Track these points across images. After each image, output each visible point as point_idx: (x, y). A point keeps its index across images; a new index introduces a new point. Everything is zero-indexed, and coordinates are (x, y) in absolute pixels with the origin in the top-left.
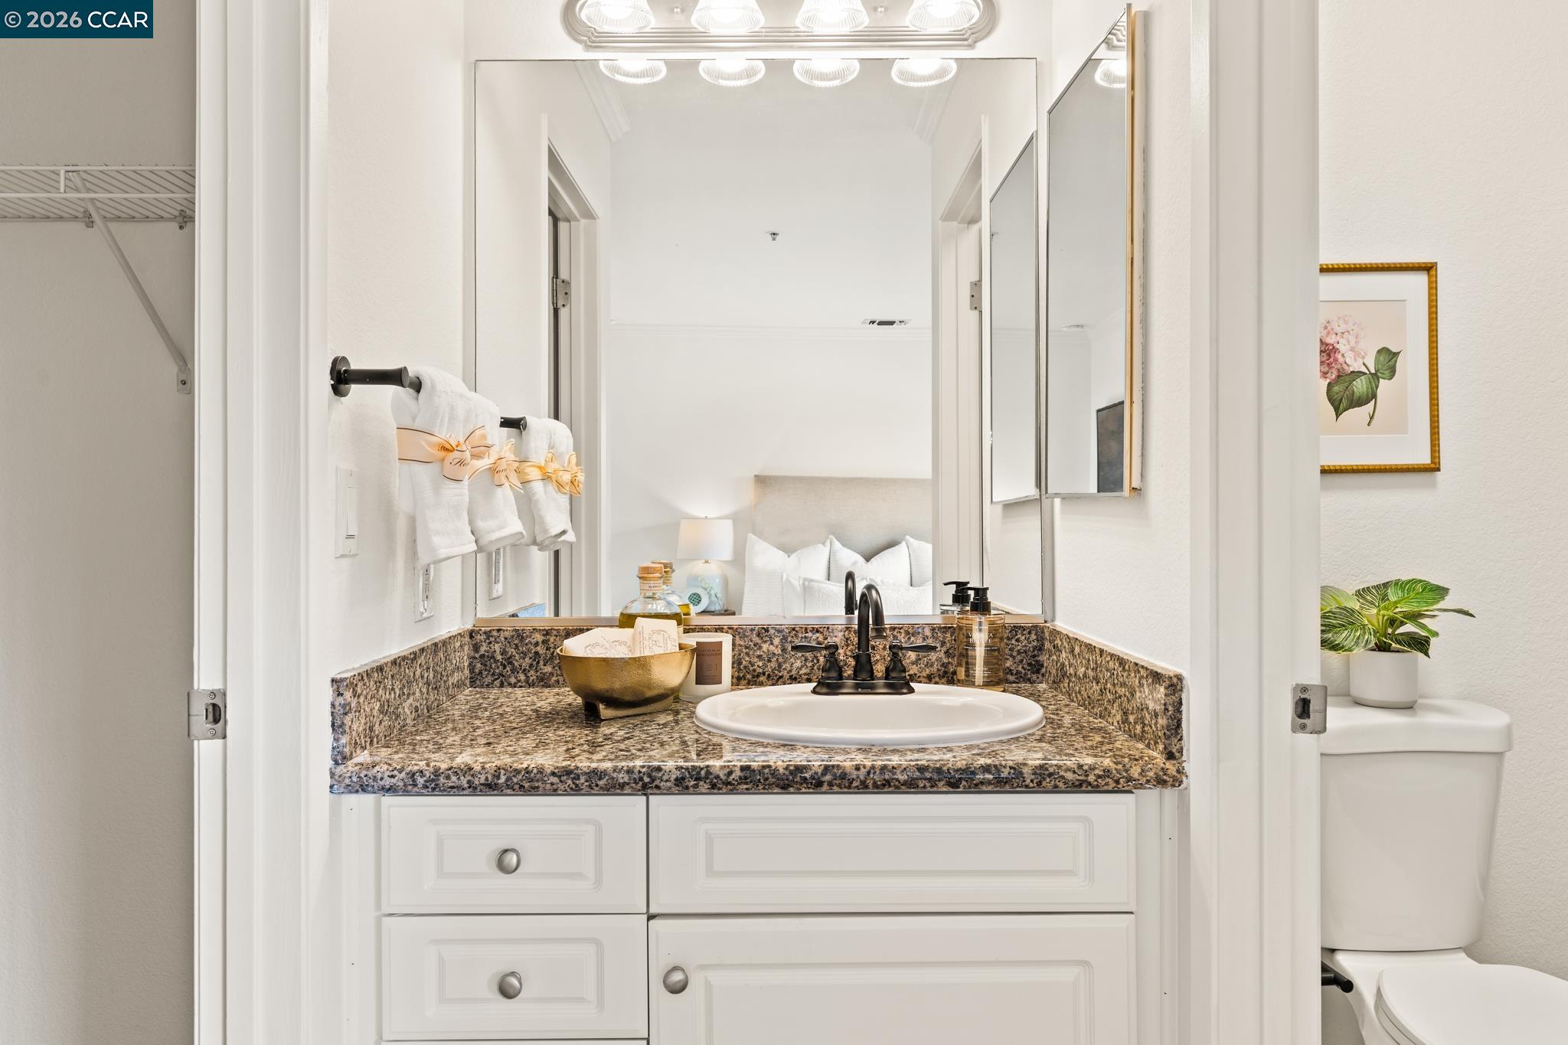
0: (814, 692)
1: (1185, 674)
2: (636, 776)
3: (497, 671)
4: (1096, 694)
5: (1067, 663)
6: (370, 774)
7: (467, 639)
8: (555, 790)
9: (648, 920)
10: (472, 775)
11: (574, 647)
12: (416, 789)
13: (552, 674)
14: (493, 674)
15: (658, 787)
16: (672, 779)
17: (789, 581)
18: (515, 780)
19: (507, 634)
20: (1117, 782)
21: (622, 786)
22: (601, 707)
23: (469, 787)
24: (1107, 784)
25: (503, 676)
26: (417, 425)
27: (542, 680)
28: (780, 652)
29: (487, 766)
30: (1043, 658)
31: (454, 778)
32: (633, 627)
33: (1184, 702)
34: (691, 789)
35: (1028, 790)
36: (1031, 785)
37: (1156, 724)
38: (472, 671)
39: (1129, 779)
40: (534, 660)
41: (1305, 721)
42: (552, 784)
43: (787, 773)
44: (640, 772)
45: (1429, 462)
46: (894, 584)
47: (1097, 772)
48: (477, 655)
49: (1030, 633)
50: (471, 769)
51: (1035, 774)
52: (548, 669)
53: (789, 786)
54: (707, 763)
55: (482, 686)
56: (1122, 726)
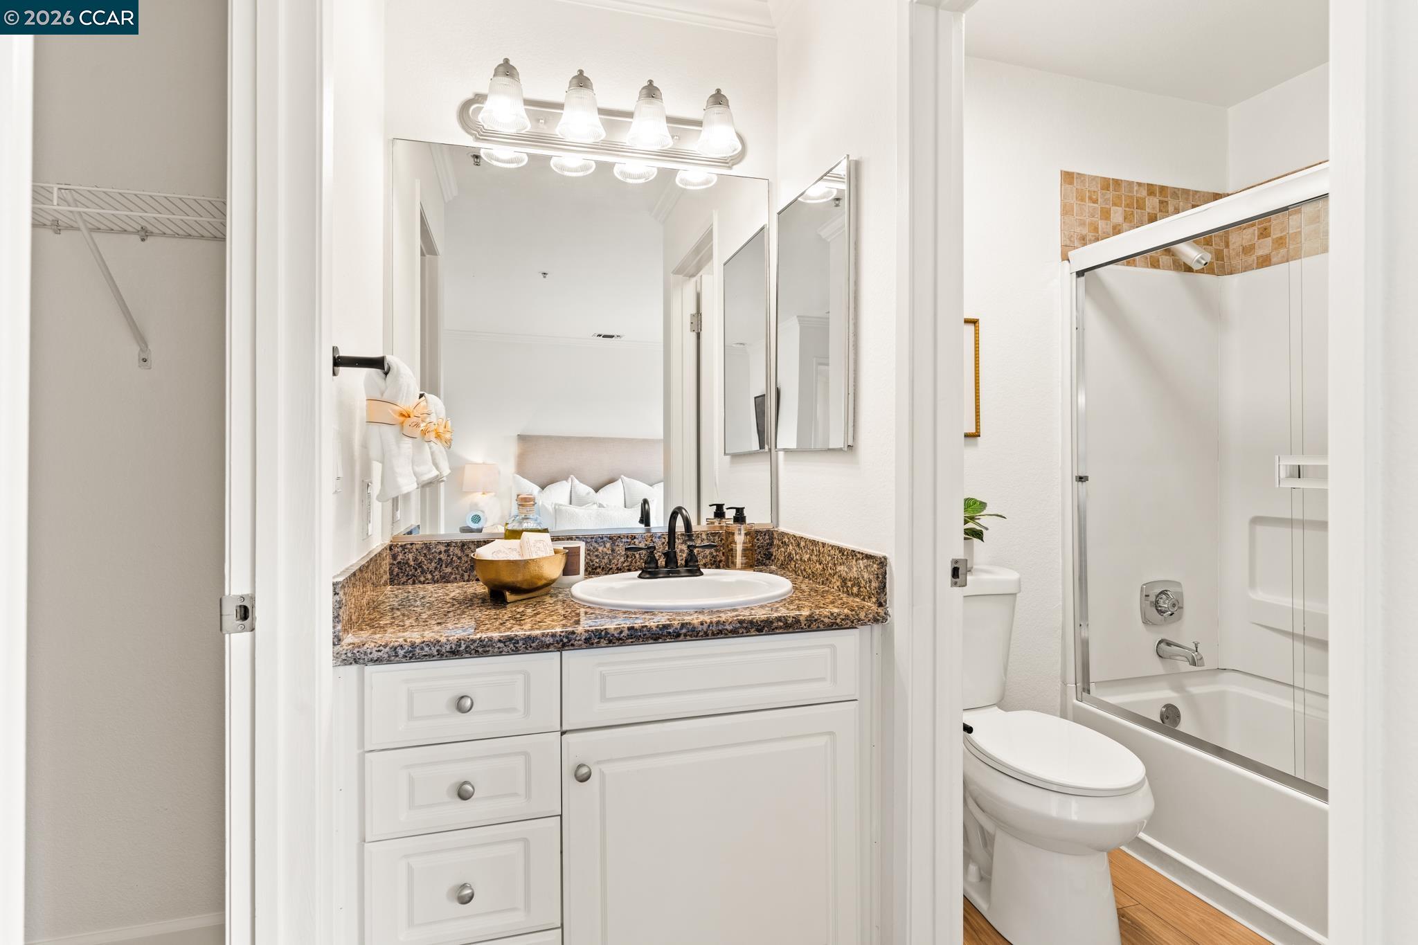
0: (640, 577)
1: (887, 555)
2: (558, 639)
3: (411, 573)
4: (819, 571)
5: (793, 552)
6: (361, 650)
7: (388, 551)
8: (501, 652)
9: (561, 735)
10: (440, 646)
11: (484, 553)
12: (397, 659)
13: (451, 573)
14: (407, 576)
15: (573, 645)
16: (583, 639)
17: (544, 506)
18: (472, 647)
19: (418, 546)
20: (852, 622)
21: (548, 646)
22: (507, 593)
23: (438, 655)
24: (847, 624)
25: (415, 576)
26: (385, 398)
27: (444, 578)
28: (610, 552)
29: (450, 639)
30: (773, 550)
31: (427, 649)
32: (520, 539)
33: (887, 572)
34: (595, 645)
35: (803, 631)
36: (805, 627)
37: (870, 587)
38: (391, 573)
39: (859, 620)
40: (438, 564)
41: (957, 580)
42: (499, 648)
43: (658, 630)
44: (560, 636)
45: (974, 431)
46: (615, 506)
47: (841, 617)
48: (395, 562)
49: (765, 535)
50: (439, 641)
51: (807, 620)
52: (449, 570)
53: (659, 638)
54: (605, 627)
55: (399, 584)
56: (841, 589)
